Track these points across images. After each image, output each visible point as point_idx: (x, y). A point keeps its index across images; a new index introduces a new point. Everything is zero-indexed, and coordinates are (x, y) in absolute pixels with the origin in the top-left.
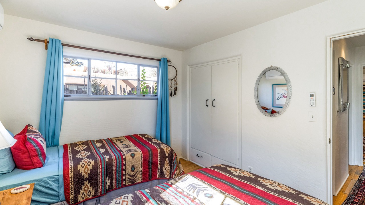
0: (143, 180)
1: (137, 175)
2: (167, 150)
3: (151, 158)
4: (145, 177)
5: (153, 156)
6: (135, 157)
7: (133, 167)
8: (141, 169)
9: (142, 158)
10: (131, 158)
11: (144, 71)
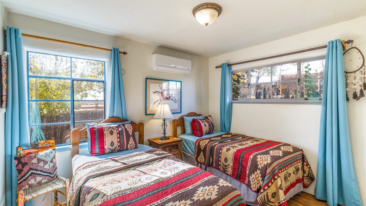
0: (232, 174)
1: (229, 168)
2: (261, 162)
3: (242, 160)
4: (234, 173)
5: (244, 159)
6: (229, 152)
7: (226, 158)
8: (232, 164)
9: (233, 155)
10: (226, 150)
11: (309, 68)
